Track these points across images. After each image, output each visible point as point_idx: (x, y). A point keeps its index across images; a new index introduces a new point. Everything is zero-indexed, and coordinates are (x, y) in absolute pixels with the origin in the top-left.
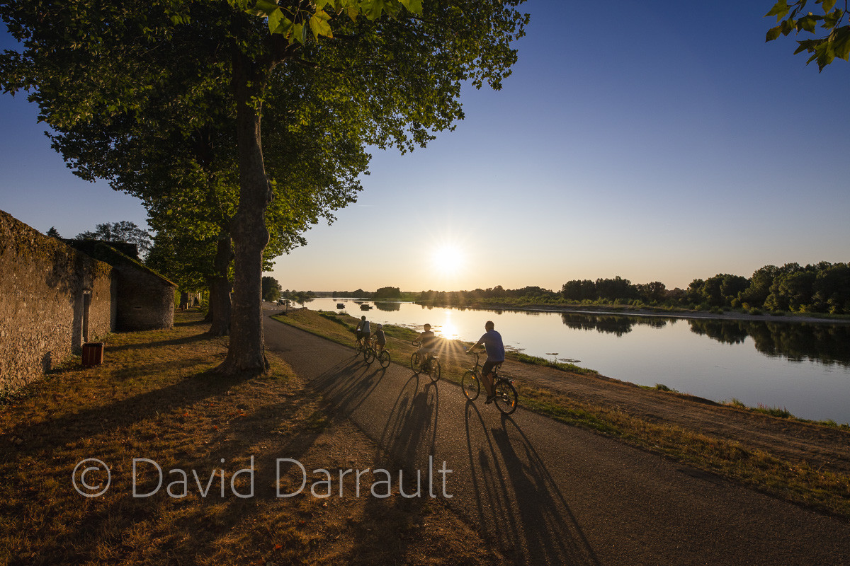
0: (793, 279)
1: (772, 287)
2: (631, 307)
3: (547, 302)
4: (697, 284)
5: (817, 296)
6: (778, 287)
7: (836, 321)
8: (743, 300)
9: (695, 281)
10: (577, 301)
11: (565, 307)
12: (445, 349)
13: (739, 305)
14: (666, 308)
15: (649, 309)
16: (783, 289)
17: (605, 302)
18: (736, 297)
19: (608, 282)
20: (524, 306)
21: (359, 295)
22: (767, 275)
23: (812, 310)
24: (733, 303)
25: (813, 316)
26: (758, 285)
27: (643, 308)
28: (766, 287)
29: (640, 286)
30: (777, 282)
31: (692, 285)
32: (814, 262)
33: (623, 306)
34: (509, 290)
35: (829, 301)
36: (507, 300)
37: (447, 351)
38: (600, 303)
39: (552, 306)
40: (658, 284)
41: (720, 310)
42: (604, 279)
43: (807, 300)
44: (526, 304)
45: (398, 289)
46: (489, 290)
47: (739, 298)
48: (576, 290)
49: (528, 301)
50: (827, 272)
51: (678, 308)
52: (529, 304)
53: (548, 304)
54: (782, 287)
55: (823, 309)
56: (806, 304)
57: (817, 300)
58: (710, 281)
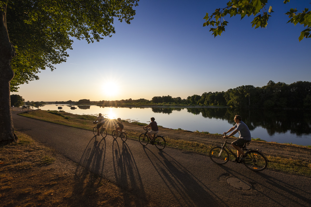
0: (210, 96)
1: (206, 98)
2: (172, 105)
3: (147, 104)
4: (189, 98)
5: (215, 101)
6: (207, 98)
7: (219, 107)
8: (200, 102)
9: (189, 97)
10: (156, 104)
11: (153, 106)
12: (110, 123)
13: (199, 104)
14: (181, 105)
15: (177, 105)
16: (208, 99)
17: (165, 104)
18: (198, 101)
19: (166, 97)
20: (139, 106)
21: (70, 103)
22: (205, 95)
23: (214, 104)
24: (197, 103)
25: (214, 106)
26: (203, 98)
27: (175, 105)
28: (205, 98)
29: (175, 98)
30: (207, 97)
31: (188, 98)
32: (215, 92)
33: (170, 105)
34: (134, 100)
35: (218, 102)
36: (133, 104)
37: (111, 124)
38: (163, 104)
39: (149, 105)
40: (179, 98)
41: (194, 105)
42: (164, 96)
43: (213, 102)
44: (140, 105)
45: (89, 100)
46: (127, 100)
47: (199, 102)
48: (156, 100)
49: (141, 104)
50: (217, 94)
51: (184, 105)
52: (141, 105)
53: (147, 105)
54: (208, 98)
55: (216, 104)
56: (213, 103)
57: (215, 102)
58: (192, 96)
